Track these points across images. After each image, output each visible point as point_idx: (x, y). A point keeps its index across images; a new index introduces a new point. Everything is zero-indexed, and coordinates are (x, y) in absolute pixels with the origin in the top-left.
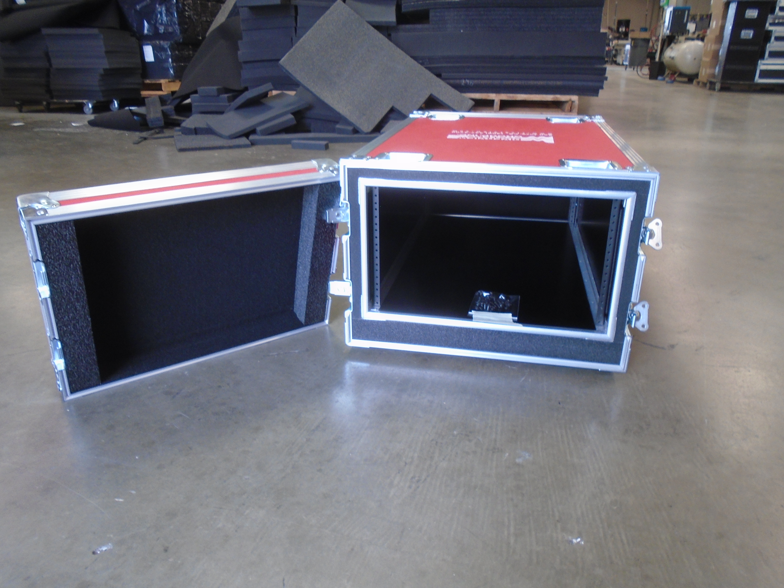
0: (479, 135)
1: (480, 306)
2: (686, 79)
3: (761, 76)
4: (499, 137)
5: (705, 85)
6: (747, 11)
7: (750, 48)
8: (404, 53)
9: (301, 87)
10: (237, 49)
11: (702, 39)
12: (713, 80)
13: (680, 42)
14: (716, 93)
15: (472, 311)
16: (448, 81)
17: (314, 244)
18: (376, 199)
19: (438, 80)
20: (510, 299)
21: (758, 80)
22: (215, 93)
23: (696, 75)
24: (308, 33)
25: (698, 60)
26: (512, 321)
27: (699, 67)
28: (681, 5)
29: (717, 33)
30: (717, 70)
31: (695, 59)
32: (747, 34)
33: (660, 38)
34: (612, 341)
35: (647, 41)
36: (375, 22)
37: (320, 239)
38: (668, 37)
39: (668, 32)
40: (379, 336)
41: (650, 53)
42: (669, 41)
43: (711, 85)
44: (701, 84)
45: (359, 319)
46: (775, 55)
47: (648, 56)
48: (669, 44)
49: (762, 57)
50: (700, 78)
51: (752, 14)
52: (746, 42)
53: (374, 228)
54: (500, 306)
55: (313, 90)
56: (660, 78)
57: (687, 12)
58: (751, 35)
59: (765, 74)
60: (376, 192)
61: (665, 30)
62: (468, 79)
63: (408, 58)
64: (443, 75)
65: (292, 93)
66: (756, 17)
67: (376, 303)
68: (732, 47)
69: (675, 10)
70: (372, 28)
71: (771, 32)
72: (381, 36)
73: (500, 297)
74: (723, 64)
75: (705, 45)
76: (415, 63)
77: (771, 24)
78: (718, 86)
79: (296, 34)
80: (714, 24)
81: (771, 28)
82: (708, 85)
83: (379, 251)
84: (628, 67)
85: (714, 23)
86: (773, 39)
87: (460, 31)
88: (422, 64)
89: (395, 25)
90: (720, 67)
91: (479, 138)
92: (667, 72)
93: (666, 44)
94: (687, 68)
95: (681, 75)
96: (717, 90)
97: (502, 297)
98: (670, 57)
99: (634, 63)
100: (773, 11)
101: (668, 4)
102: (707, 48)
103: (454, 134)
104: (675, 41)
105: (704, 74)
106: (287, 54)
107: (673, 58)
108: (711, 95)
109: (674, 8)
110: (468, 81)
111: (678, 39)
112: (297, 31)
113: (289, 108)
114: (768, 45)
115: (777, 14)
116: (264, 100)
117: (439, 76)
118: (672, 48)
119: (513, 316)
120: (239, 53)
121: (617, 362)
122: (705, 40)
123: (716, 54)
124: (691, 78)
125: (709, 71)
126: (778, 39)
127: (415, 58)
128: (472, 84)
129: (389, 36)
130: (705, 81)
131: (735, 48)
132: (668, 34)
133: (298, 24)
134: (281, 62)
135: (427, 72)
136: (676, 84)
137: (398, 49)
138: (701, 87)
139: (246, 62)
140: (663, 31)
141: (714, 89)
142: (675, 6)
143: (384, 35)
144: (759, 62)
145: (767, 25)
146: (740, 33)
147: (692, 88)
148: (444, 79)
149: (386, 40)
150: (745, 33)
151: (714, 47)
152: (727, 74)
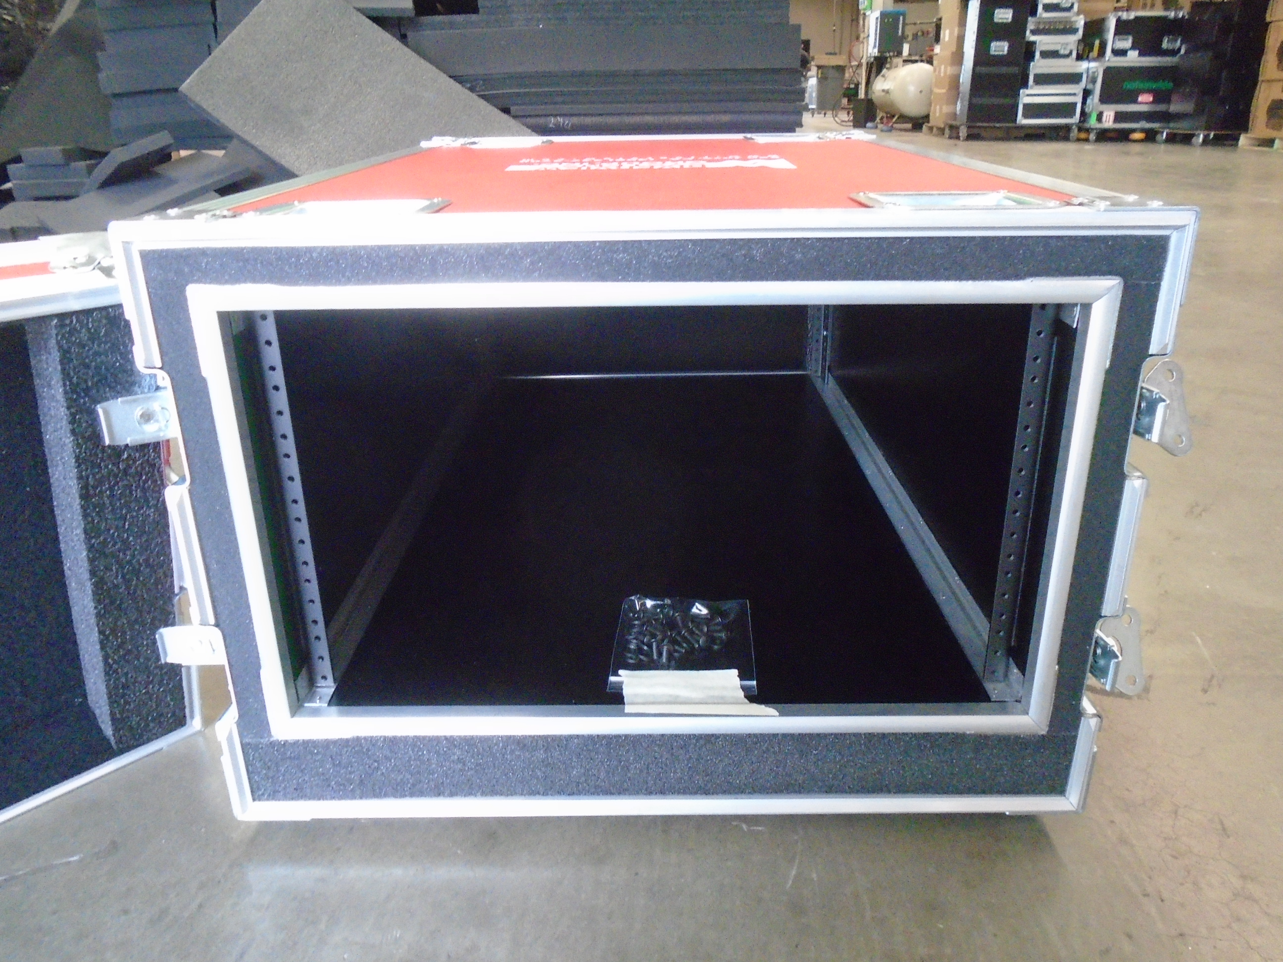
0: (590, 163)
1: (640, 650)
2: (909, 126)
3: (1025, 116)
4: (646, 165)
5: (941, 131)
6: (996, 12)
7: (1004, 70)
8: (434, 68)
9: (235, 141)
10: (97, 68)
11: (930, 61)
12: (954, 123)
13: (896, 67)
14: (960, 143)
15: (621, 672)
16: (524, 120)
17: (85, 516)
18: (273, 355)
19: (505, 117)
20: (723, 614)
21: (1021, 120)
22: (59, 159)
23: (927, 118)
24: (235, 31)
25: (927, 94)
26: (741, 694)
27: (930, 105)
28: (891, 7)
29: (953, 48)
30: (960, 107)
31: (921, 92)
32: (1000, 48)
33: (864, 61)
34: (1043, 730)
35: (841, 69)
36: (373, 9)
37: (108, 497)
38: (876, 58)
39: (876, 50)
40: (338, 784)
41: (848, 89)
42: (878, 65)
43: (952, 132)
44: (935, 129)
45: (264, 741)
46: (1044, 79)
47: (845, 95)
48: (879, 72)
49: (1025, 85)
50: (933, 122)
51: (1004, 15)
52: (999, 60)
53: (279, 450)
54: (698, 642)
55: (256, 143)
56: (869, 125)
57: (901, 18)
58: (1006, 49)
59: (1033, 110)
60: (269, 331)
61: (870, 50)
62: (561, 115)
63: (443, 78)
64: (513, 109)
65: (220, 153)
66: (1010, 20)
67: (319, 678)
68: (978, 68)
69: (884, 15)
70: (369, 22)
71: (1034, 43)
72: (386, 36)
73: (694, 610)
74: (967, 96)
75: (935, 70)
76: (457, 86)
77: (1033, 32)
78: (963, 132)
79: (216, 37)
80: (946, 35)
81: (1033, 38)
82: (947, 131)
83: (305, 521)
84: (816, 113)
85: (947, 32)
86: (1037, 55)
87: (539, 26)
88: (472, 89)
89: (412, 14)
90: (962, 103)
91: (593, 167)
92: (880, 114)
93: (874, 70)
94: (912, 107)
95: (903, 118)
96: (961, 138)
97: (700, 609)
98: (883, 91)
99: (825, 105)
100: (1034, 13)
101: (871, 8)
102: (940, 72)
103: (525, 164)
104: (888, 66)
105: (939, 114)
106: (196, 72)
107: (887, 92)
108: (956, 145)
109: (881, 13)
110: (560, 120)
111: (891, 63)
112: (219, 31)
113: (209, 181)
114: (1032, 64)
115: (1041, 14)
116: (161, 169)
117: (506, 111)
118: (883, 76)
119: (742, 677)
120: (102, 76)
121: (1058, 787)
122: (935, 62)
123: (955, 82)
124: (918, 123)
125: (946, 109)
126: (1046, 54)
127: (458, 79)
128: (568, 124)
129: (403, 38)
130: (942, 126)
131: (983, 70)
132: (876, 55)
133: (219, 17)
134: (184, 87)
135: (482, 103)
136: (894, 133)
137: (422, 61)
138: (937, 135)
139: (115, 95)
140: (867, 52)
141: (958, 138)
142: (882, 9)
143: (394, 35)
144: (1021, 91)
145: (1028, 33)
146: (989, 46)
147: (922, 137)
148: (515, 117)
149: (396, 44)
150: (996, 47)
151: (950, 70)
152: (975, 113)
